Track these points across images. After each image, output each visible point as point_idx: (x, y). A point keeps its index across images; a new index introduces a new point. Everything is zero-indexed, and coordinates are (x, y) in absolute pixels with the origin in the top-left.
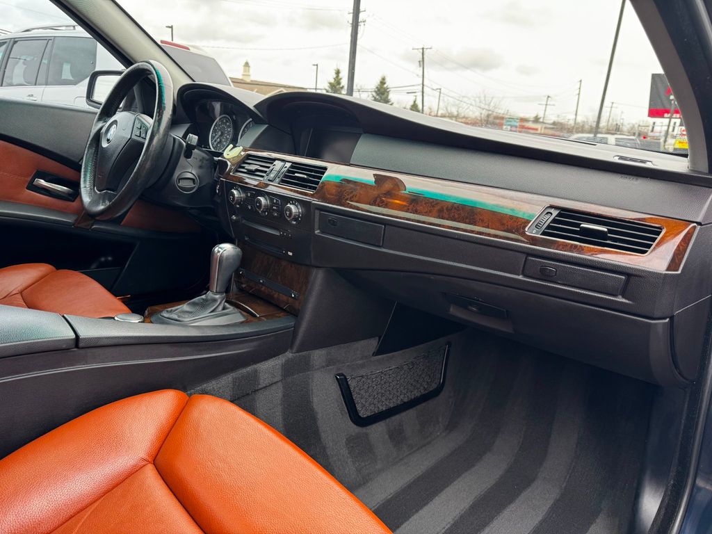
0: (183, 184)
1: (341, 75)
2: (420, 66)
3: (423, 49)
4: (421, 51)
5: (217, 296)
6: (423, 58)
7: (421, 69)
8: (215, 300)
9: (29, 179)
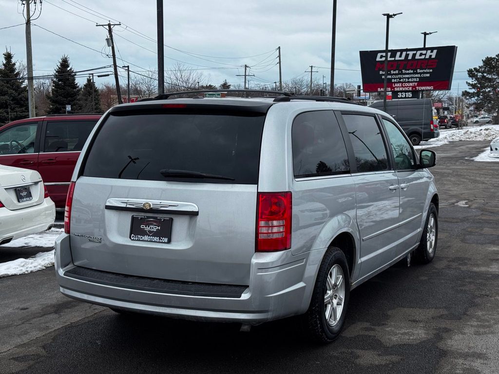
1: (13, 61)
2: (109, 46)
3: (109, 25)
4: (107, 27)
6: (111, 36)
7: (111, 47)
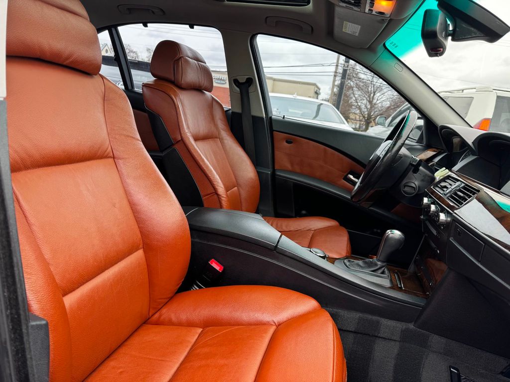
0: (407, 189)
5: (379, 263)
8: (376, 265)
9: (345, 174)
